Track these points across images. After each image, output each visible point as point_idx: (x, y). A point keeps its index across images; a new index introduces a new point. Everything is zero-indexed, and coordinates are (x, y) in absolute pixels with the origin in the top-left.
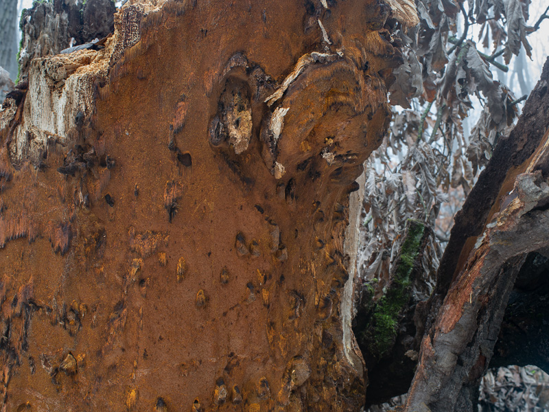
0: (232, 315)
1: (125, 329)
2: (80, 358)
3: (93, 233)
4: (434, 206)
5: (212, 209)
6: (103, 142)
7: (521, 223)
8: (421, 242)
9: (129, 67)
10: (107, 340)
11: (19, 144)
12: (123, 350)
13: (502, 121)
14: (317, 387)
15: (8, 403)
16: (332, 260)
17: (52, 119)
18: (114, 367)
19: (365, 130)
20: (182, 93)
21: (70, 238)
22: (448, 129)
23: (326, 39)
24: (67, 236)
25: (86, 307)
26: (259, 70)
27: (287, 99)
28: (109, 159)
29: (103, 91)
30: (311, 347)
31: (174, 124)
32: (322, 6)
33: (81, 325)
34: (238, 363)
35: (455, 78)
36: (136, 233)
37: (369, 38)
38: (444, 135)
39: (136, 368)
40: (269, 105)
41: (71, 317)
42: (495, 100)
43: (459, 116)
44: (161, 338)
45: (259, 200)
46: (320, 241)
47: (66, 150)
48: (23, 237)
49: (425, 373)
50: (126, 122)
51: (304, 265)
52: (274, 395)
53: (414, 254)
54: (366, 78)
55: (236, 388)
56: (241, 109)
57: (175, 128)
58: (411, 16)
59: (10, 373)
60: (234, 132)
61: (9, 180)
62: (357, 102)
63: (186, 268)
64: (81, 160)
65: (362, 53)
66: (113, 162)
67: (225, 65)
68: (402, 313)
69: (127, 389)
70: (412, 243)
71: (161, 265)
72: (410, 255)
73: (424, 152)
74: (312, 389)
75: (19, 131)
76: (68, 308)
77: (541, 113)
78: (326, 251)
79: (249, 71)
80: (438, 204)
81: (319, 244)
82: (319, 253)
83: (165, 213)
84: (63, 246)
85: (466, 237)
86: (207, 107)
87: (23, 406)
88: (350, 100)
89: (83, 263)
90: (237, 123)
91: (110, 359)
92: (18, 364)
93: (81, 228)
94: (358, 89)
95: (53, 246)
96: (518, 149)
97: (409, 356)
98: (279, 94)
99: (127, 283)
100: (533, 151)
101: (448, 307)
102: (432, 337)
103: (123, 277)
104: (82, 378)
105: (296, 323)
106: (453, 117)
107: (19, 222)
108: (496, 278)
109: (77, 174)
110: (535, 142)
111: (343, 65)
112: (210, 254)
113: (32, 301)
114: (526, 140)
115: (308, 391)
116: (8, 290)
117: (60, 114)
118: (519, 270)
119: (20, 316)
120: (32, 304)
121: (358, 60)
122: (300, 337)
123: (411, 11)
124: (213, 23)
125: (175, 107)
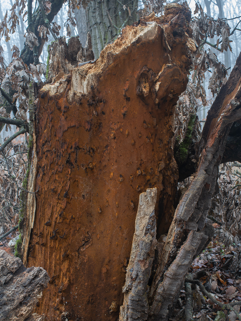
0: (142, 147)
1: (109, 154)
2: (94, 164)
3: (97, 124)
4: (195, 108)
5: (136, 114)
6: (101, 95)
7: (231, 113)
8: (195, 122)
9: (110, 71)
10: (103, 158)
11: (70, 97)
12: (109, 160)
13: (222, 77)
14: (166, 171)
15: (70, 180)
16: (169, 129)
17: (82, 88)
18: (105, 166)
19: (182, 87)
20: (127, 79)
21: (91, 126)
22: (199, 77)
23: (170, 60)
24: (90, 125)
25: (96, 147)
26: (151, 71)
27: (160, 79)
28: (103, 100)
29: (101, 79)
30: (164, 157)
31: (125, 88)
32: (169, 50)
33: (94, 153)
34: (143, 163)
35: (205, 62)
36: (112, 123)
37: (182, 57)
38: (197, 79)
39: (113, 166)
40: (154, 81)
41: (91, 151)
42: (219, 69)
43: (203, 71)
44: (121, 156)
45: (150, 110)
46: (166, 122)
47: (88, 98)
48: (74, 127)
49: (204, 161)
50: (109, 88)
51: (162, 131)
52: (154, 173)
53: (192, 126)
54: (182, 70)
55: (143, 170)
56: (145, 82)
57: (125, 89)
58: (194, 48)
59: (71, 171)
60: (144, 90)
61: (68, 108)
62: (180, 78)
63: (129, 132)
64: (94, 101)
65: (181, 63)
66: (105, 101)
67: (141, 70)
68: (189, 147)
69: (110, 173)
70: (191, 122)
71: (121, 132)
72: (191, 126)
73: (191, 87)
74: (165, 171)
75: (69, 92)
76: (91, 148)
77: (236, 76)
78: (167, 126)
79: (148, 71)
80: (197, 107)
81: (166, 123)
82: (166, 126)
83: (122, 116)
84: (88, 128)
85: (212, 119)
86: (135, 82)
87: (75, 181)
88: (178, 78)
89: (95, 134)
90: (145, 87)
91: (104, 164)
92: (74, 167)
93: (94, 122)
94: (180, 75)
95: (85, 129)
96: (229, 88)
97: (193, 161)
98: (157, 77)
99: (110, 139)
100: (234, 89)
101: (210, 140)
102: (205, 149)
103: (108, 137)
104: (95, 170)
105: (160, 149)
106: (201, 72)
107: (72, 122)
108: (224, 130)
109: (93, 106)
110: (234, 86)
111: (176, 67)
112: (136, 128)
113: (78, 147)
114: (231, 85)
115: (164, 172)
116: (69, 144)
117: (85, 86)
118: (230, 128)
119: (74, 152)
120: (78, 148)
121: (180, 65)
122: (161, 154)
123: (194, 46)
124: (137, 57)
125: (125, 83)
